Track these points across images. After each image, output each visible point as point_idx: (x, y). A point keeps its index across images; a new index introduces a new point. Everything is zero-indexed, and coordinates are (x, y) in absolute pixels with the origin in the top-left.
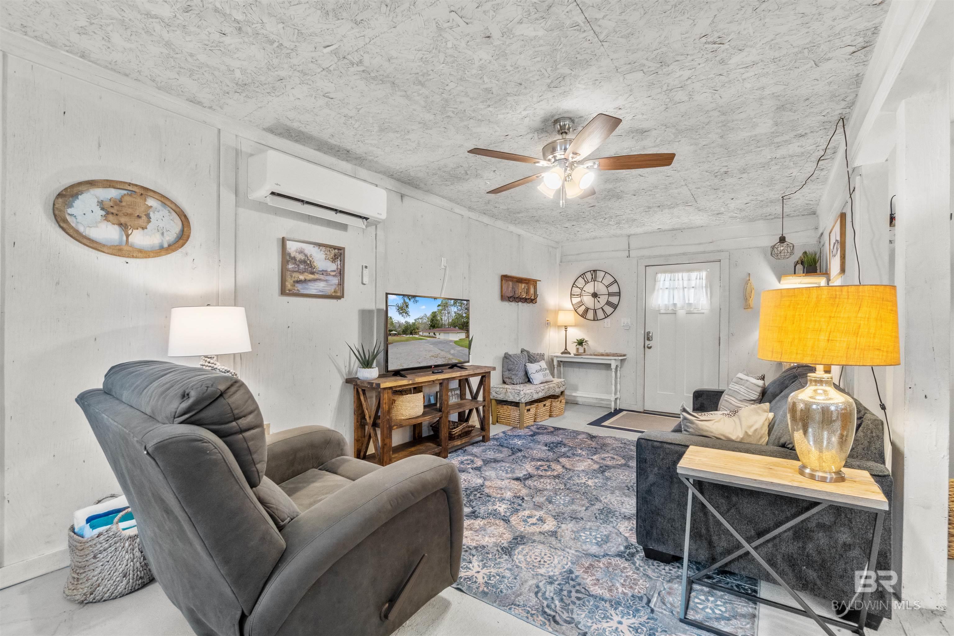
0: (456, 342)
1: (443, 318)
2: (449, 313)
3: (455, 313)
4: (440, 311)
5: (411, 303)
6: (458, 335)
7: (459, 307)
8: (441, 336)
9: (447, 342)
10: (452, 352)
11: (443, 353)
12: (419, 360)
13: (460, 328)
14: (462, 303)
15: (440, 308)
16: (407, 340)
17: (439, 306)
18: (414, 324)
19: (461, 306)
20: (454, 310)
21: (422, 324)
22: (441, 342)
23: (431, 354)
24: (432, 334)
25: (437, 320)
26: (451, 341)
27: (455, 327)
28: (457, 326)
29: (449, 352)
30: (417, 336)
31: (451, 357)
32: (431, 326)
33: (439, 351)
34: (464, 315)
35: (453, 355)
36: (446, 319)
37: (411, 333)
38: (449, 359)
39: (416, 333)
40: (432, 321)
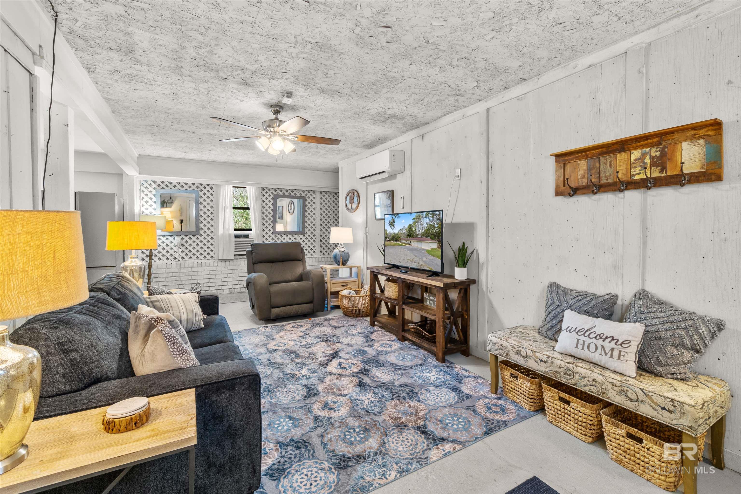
0: (427, 251)
1: (417, 229)
2: (421, 224)
3: (427, 224)
4: (415, 223)
5: (396, 219)
6: (430, 244)
7: (431, 219)
8: (416, 245)
9: (420, 250)
10: (424, 259)
11: (416, 259)
12: (401, 261)
13: (431, 238)
14: (433, 214)
15: (415, 221)
16: (394, 245)
17: (414, 219)
18: (397, 234)
19: (433, 217)
20: (426, 221)
21: (402, 234)
22: (414, 250)
23: (408, 258)
24: (409, 242)
25: (412, 231)
26: (424, 249)
27: (427, 237)
28: (429, 236)
29: (421, 259)
30: (399, 243)
31: (423, 264)
32: (408, 235)
33: (414, 257)
34: (436, 226)
35: (425, 262)
36: (419, 230)
37: (396, 241)
38: (422, 265)
39: (399, 241)
40: (409, 231)
